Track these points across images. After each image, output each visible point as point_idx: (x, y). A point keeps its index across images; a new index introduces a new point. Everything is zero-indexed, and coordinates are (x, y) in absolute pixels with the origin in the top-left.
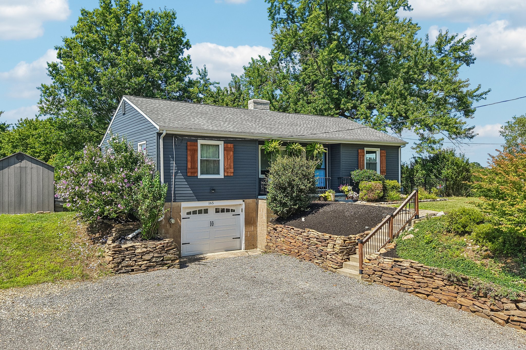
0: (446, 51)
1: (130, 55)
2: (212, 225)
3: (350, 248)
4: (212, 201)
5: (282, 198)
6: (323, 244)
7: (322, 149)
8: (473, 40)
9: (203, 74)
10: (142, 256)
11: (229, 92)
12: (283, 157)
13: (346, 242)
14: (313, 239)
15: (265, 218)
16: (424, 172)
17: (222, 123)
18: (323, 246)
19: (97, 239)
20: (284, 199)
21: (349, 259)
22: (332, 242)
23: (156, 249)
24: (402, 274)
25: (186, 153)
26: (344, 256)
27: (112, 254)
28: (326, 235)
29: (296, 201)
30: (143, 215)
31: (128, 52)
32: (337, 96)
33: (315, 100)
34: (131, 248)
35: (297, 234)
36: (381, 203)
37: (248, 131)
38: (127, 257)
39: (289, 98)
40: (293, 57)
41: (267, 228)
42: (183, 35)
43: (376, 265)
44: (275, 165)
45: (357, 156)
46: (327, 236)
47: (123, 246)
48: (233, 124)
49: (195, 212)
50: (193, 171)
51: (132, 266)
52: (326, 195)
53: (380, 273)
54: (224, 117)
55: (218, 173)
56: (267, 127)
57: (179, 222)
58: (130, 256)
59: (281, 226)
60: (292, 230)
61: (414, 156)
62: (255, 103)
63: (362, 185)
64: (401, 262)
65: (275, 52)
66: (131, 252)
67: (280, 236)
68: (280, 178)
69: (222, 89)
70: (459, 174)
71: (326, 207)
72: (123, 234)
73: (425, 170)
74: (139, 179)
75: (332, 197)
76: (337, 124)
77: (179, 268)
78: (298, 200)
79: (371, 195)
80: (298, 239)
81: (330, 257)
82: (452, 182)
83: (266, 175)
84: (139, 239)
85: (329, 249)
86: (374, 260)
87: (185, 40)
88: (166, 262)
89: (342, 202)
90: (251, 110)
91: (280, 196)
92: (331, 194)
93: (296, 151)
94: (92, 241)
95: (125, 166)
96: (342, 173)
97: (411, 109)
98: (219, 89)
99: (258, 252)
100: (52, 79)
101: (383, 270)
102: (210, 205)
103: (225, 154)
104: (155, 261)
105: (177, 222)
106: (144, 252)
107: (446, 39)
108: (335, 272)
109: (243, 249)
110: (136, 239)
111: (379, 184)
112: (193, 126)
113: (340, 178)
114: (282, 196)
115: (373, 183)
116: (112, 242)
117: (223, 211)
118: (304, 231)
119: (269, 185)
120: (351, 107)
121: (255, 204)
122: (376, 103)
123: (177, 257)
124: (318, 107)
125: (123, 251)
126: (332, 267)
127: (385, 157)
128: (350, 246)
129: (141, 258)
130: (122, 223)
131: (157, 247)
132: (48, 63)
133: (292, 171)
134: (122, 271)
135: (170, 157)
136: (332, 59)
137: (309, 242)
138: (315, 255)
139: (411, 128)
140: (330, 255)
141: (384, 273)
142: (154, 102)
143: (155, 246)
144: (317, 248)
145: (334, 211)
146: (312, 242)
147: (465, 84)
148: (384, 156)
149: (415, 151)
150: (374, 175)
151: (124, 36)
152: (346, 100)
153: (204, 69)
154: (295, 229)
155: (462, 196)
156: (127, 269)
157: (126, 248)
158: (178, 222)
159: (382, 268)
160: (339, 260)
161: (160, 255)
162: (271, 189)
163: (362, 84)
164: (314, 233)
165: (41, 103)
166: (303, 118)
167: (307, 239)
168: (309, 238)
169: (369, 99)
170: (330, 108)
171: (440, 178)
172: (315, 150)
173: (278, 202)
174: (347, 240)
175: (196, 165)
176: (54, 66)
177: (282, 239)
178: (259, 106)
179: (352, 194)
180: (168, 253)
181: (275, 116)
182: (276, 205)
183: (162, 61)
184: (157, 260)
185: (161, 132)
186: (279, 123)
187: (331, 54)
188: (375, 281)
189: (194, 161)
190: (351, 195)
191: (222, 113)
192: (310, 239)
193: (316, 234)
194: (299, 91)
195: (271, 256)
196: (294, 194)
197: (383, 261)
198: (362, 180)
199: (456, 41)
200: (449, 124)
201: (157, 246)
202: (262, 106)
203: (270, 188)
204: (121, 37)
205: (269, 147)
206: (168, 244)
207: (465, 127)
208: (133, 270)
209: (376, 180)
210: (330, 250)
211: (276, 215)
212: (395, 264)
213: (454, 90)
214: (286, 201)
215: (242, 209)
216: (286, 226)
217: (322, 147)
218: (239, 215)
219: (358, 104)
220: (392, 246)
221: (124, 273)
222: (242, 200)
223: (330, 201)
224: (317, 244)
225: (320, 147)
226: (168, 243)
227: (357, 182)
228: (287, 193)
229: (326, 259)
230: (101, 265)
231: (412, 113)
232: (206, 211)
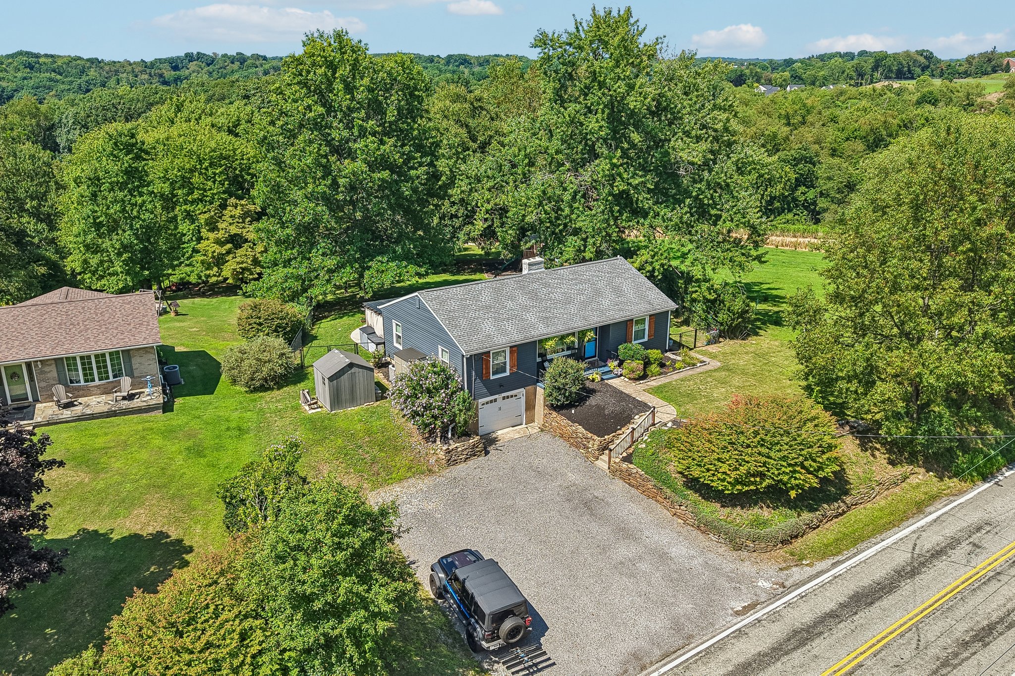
2: (500, 409)
4: (500, 393)
6: (587, 440)
10: (462, 452)
13: (601, 443)
14: (579, 433)
15: (542, 402)
20: (558, 396)
21: (602, 454)
22: (593, 440)
25: (482, 363)
26: (600, 451)
28: (589, 434)
34: (455, 448)
35: (568, 425)
37: (529, 335)
38: (453, 455)
41: (543, 412)
43: (618, 467)
45: (625, 327)
49: (488, 403)
50: (487, 375)
51: (457, 460)
52: (593, 376)
55: (505, 373)
56: (544, 319)
57: (478, 413)
59: (554, 412)
60: (564, 420)
62: (529, 264)
64: (632, 469)
66: (455, 451)
67: (554, 420)
71: (591, 398)
77: (484, 456)
79: (632, 375)
80: (569, 429)
81: (590, 451)
84: (456, 436)
86: (617, 463)
88: (476, 454)
89: (607, 382)
90: (526, 277)
92: (598, 376)
96: (611, 346)
99: (536, 428)
101: (621, 471)
102: (499, 396)
103: (511, 356)
104: (470, 455)
106: (463, 449)
108: (593, 463)
109: (524, 424)
111: (639, 366)
112: (487, 342)
114: (557, 393)
115: (635, 364)
117: (508, 397)
118: (572, 423)
121: (533, 389)
123: (483, 449)
125: (451, 451)
126: (591, 458)
135: (471, 369)
137: (577, 435)
144: (582, 441)
145: (597, 407)
148: (653, 321)
150: (638, 353)
154: (567, 420)
156: (454, 462)
160: (596, 454)
161: (473, 450)
164: (580, 428)
168: (576, 431)
173: (553, 397)
175: (489, 371)
177: (556, 424)
178: (534, 267)
180: (477, 447)
181: (550, 284)
182: (551, 399)
185: (465, 353)
188: (617, 477)
189: (488, 368)
193: (582, 430)
195: (547, 437)
197: (622, 465)
198: (627, 358)
202: (537, 266)
208: (458, 463)
209: (639, 359)
210: (591, 446)
211: (550, 405)
212: (628, 469)
215: (523, 395)
216: (559, 415)
218: (521, 398)
220: (631, 450)
222: (523, 388)
223: (597, 382)
225: (591, 332)
226: (477, 441)
227: (623, 360)
232: (495, 400)
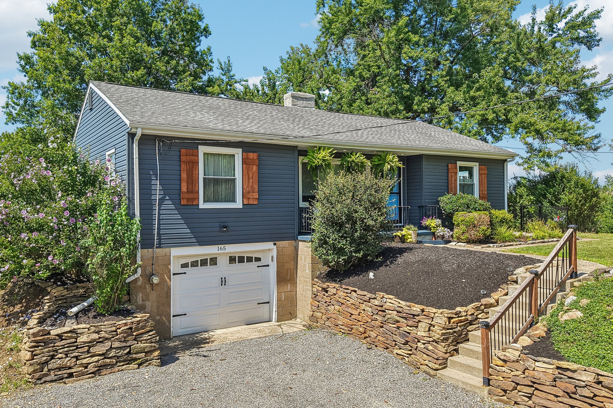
0: (559, 29)
1: (125, 41)
2: (223, 283)
3: (459, 330)
4: (223, 246)
5: (336, 240)
6: (410, 323)
7: (396, 163)
8: (599, 12)
9: (227, 69)
10: (90, 348)
11: (260, 92)
12: (336, 173)
13: (452, 320)
14: (390, 312)
15: (308, 271)
16: (532, 198)
17: (241, 121)
18: (411, 327)
19: (16, 315)
20: (339, 242)
21: (457, 351)
22: (426, 321)
23: (117, 335)
24: (577, 396)
25: (179, 167)
26: (449, 345)
27: (30, 348)
28: (414, 306)
29: (359, 245)
30: (96, 274)
31: (123, 37)
32: (408, 93)
33: (378, 98)
34: (69, 335)
35: (362, 302)
36: (488, 245)
37: (281, 133)
38: (60, 351)
39: (341, 99)
40: (345, 47)
41: (313, 287)
42: (201, 18)
43: (520, 373)
44: (325, 187)
45: (446, 174)
46: (417, 308)
47: (55, 332)
48: (258, 123)
49: (194, 264)
50: (190, 196)
51: (70, 368)
52: (403, 233)
53: (530, 390)
54: (246, 113)
55: (233, 200)
56: (311, 129)
57: (168, 280)
58: (66, 349)
59: (334, 285)
60: (353, 293)
61: (516, 176)
62: (293, 97)
63: (458, 217)
64: (574, 371)
65: (322, 40)
66: (69, 341)
67: (333, 302)
68: (333, 207)
69: (252, 87)
70: (586, 201)
71: (406, 254)
72: (65, 305)
73: (533, 194)
74: (92, 209)
75: (413, 236)
76: (413, 128)
77: (158, 366)
78: (363, 243)
79: (472, 232)
80: (364, 310)
81: (423, 346)
82: (576, 212)
83: (310, 202)
84: (91, 314)
85: (421, 332)
86: (514, 361)
87: (202, 25)
88: (134, 356)
89: (428, 245)
90: (287, 108)
91: (333, 237)
92: (411, 232)
93: (357, 164)
94: (6, 320)
95: (70, 189)
96: (426, 200)
97: (514, 108)
98: (247, 87)
99: (298, 326)
100: (25, 76)
101: (534, 384)
102: (220, 251)
103: (244, 169)
104: (114, 356)
105: (163, 281)
106: (94, 340)
107: (560, 13)
108: (433, 376)
109: (274, 320)
110: (86, 314)
111: (483, 216)
112: (191, 123)
113: (423, 206)
114: (337, 236)
115: (475, 214)
116: (38, 323)
117: (241, 260)
118: (373, 296)
119: (315, 219)
120: (428, 108)
121: (293, 248)
122: (462, 102)
123: (155, 346)
124: (381, 108)
125: (53, 341)
126: (427, 365)
127: (486, 175)
128: (459, 328)
129: (88, 352)
130: (67, 284)
131: (118, 331)
132: (18, 55)
133: (353, 196)
134: (48, 378)
135: (152, 173)
136: (401, 42)
137: (384, 317)
138: (394, 341)
139: (516, 135)
140: (424, 344)
141: (537, 389)
142: (137, 91)
143: (114, 329)
144: (398, 328)
145: (423, 262)
146: (389, 316)
147: (591, 72)
148: (484, 174)
149: (522, 167)
150: (475, 203)
151: (118, 15)
152: (421, 98)
153: (227, 61)
154: (359, 292)
155: (590, 231)
156: (59, 373)
157: (60, 336)
158: (166, 281)
159: (534, 380)
160: (441, 354)
161: (124, 344)
162: (319, 225)
163: (442, 76)
164: (393, 302)
165: (8, 107)
166: (364, 119)
167: (379, 311)
168: (383, 309)
169: (453, 96)
170: (398, 109)
171: (556, 206)
172: (386, 164)
173: (331, 247)
174: (453, 318)
175: (195, 187)
176: (27, 59)
177: (337, 307)
178: (300, 103)
179: (442, 231)
180: (138, 339)
181: (323, 116)
182: (327, 252)
183: (171, 52)
184: (118, 353)
185: (133, 130)
186: (329, 124)
187: (400, 35)
188: (518, 404)
189: (192, 180)
190: (442, 234)
191: (243, 109)
192: (385, 312)
193: (395, 303)
194: (354, 89)
195: (320, 336)
196: (357, 234)
197: (533, 365)
198: (458, 209)
199: (574, 16)
200: (569, 130)
201: (119, 328)
202: (305, 102)
203: (317, 224)
204: (114, 17)
205: (315, 159)
206: (138, 324)
207: (590, 133)
208: (71, 375)
209: (479, 210)
210: (424, 334)
211: (326, 267)
212: (559, 373)
213: (575, 82)
214: (344, 245)
215: (272, 257)
216: (343, 286)
217: (396, 159)
218: (268, 266)
219: (437, 104)
220: (540, 330)
221: (52, 381)
222: (272, 243)
223: (410, 242)
224: (398, 322)
225: (393, 159)
226: (139, 322)
227: (450, 213)
228: (345, 233)
229: (416, 350)
230: (11, 366)
231: (516, 115)
232: (214, 261)
